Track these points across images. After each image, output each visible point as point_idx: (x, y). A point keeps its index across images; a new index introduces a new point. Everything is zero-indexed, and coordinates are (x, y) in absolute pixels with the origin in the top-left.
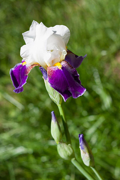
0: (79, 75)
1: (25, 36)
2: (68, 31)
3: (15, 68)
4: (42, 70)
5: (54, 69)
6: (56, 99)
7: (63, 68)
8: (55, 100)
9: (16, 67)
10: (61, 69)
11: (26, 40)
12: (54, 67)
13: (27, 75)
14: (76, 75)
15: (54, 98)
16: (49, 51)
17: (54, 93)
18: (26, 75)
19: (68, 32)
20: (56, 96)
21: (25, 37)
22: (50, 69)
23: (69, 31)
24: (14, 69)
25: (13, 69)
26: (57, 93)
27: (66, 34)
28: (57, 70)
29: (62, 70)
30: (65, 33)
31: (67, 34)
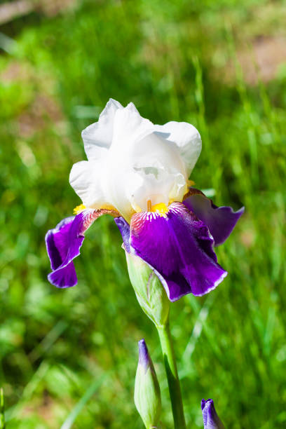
0: (212, 238)
1: (88, 143)
2: (196, 137)
3: (60, 228)
4: (120, 224)
5: (149, 216)
6: (153, 308)
7: (170, 215)
8: (151, 310)
9: (63, 227)
10: (165, 217)
11: (90, 150)
12: (148, 214)
13: (83, 234)
14: (203, 238)
15: (148, 304)
16: (140, 169)
17: (147, 290)
18: (80, 234)
19: (197, 139)
20: (153, 300)
21: (88, 146)
22: (139, 218)
23: (200, 137)
24: (59, 231)
25: (55, 231)
26: (157, 291)
27: (190, 142)
28: (155, 218)
29: (167, 219)
30: (189, 140)
31: (193, 142)
